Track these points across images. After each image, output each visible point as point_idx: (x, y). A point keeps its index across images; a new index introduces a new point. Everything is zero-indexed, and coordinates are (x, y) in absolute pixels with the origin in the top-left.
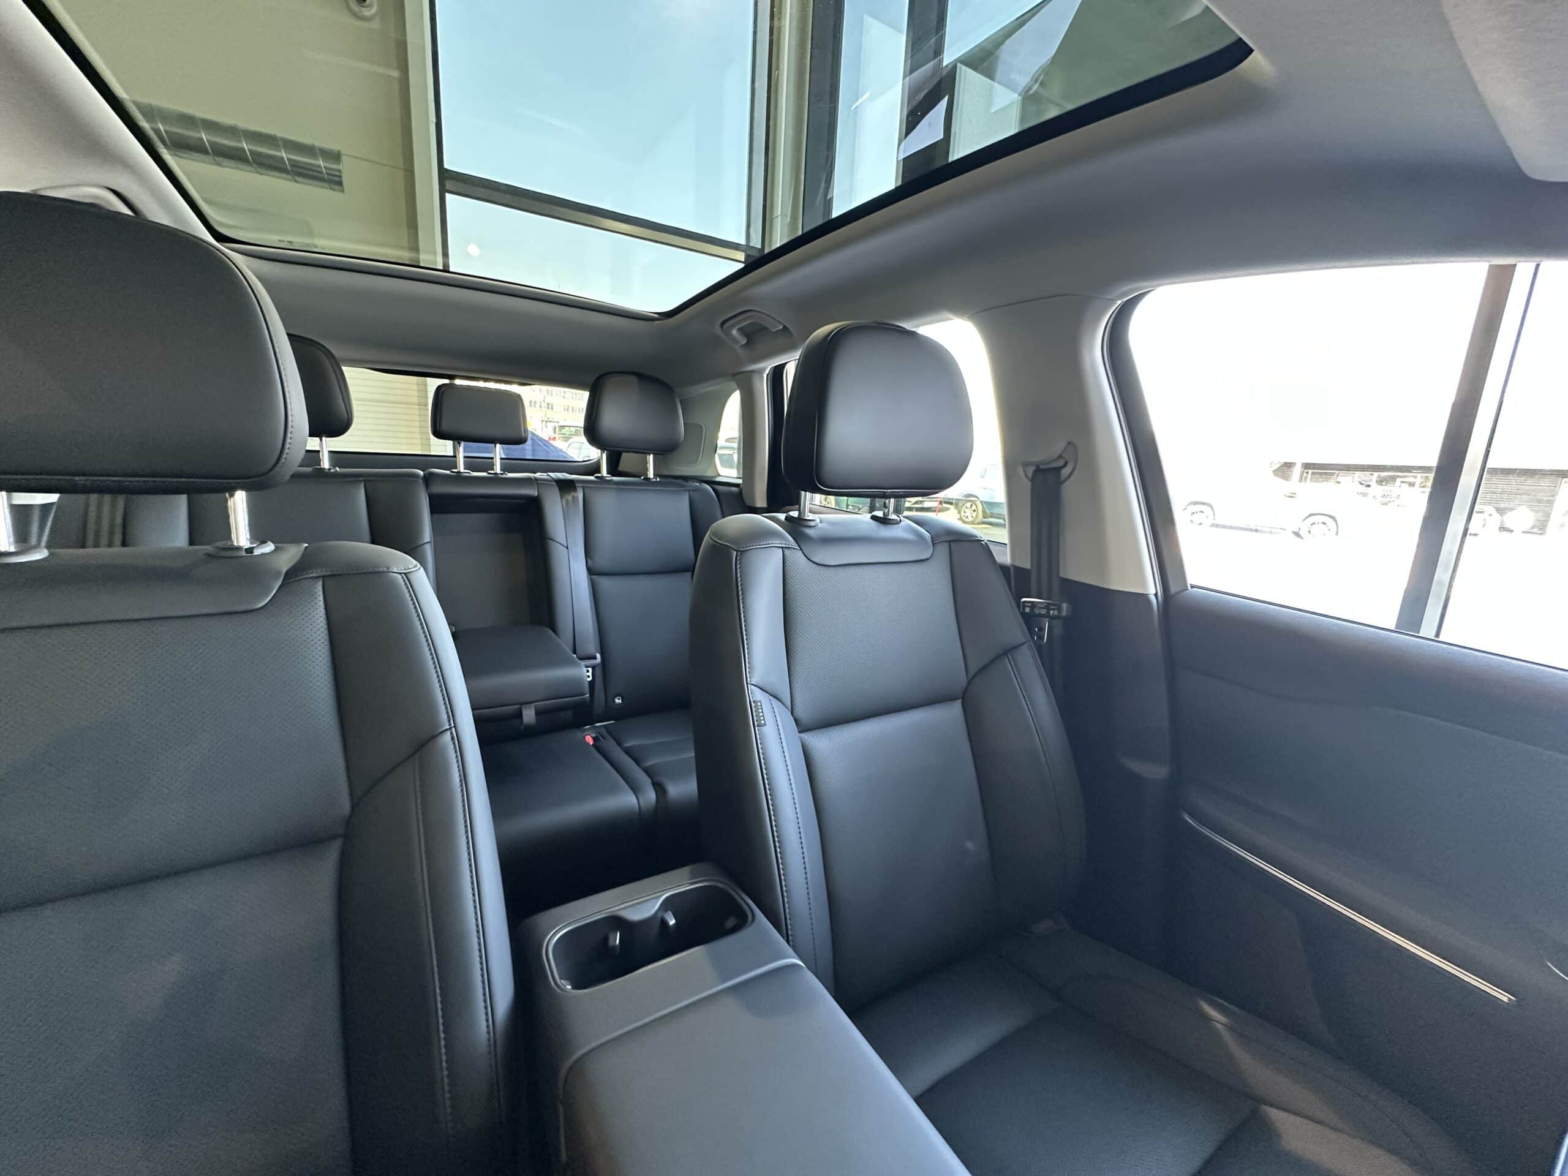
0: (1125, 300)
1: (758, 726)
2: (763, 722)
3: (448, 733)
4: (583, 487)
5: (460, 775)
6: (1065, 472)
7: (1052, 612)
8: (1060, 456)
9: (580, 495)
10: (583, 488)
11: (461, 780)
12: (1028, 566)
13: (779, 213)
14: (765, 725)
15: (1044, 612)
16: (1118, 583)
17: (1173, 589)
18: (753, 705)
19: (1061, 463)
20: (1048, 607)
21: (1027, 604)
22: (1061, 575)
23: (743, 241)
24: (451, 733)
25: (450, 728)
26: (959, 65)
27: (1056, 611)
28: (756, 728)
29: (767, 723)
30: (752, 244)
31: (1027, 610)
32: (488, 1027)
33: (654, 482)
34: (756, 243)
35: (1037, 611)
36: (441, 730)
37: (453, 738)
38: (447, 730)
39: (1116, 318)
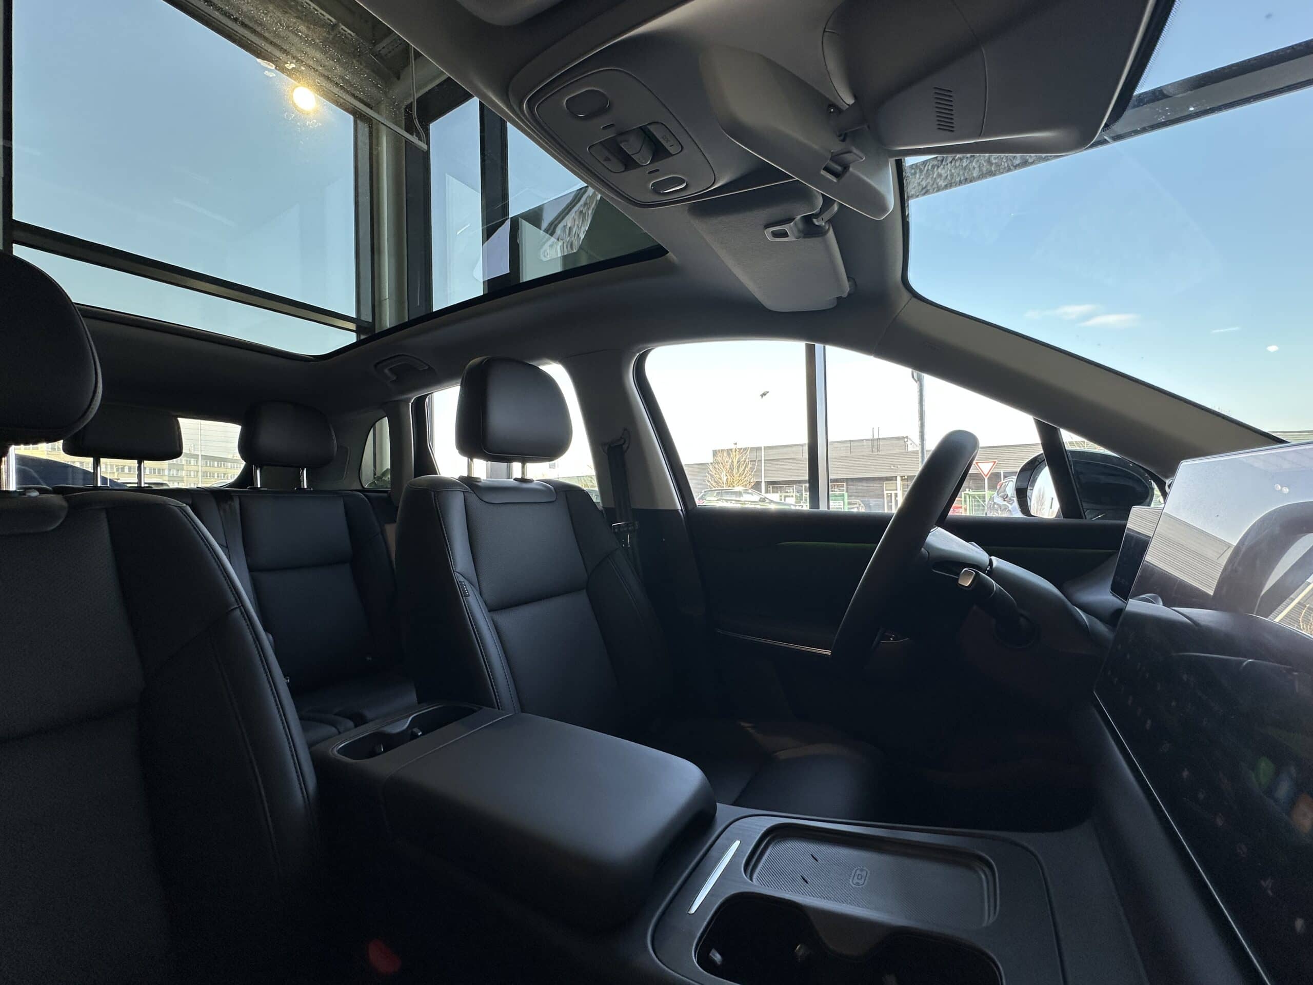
0: (641, 352)
1: (464, 596)
2: (467, 594)
3: (238, 610)
4: (238, 496)
5: (253, 637)
6: (625, 446)
7: (630, 528)
8: (621, 438)
9: (236, 504)
10: (240, 497)
11: (254, 640)
12: (612, 506)
13: (387, 297)
14: (469, 596)
15: (625, 529)
16: (662, 506)
17: (690, 507)
18: (459, 584)
19: (622, 442)
20: (627, 525)
21: (616, 527)
22: (633, 506)
23: (354, 316)
24: (241, 610)
25: (239, 607)
26: (520, 219)
27: (632, 527)
28: (464, 598)
29: (470, 594)
30: (363, 318)
31: (616, 530)
32: (303, 797)
33: (308, 491)
34: (367, 317)
35: (622, 530)
36: (232, 608)
37: (242, 613)
38: (237, 608)
39: (637, 364)
